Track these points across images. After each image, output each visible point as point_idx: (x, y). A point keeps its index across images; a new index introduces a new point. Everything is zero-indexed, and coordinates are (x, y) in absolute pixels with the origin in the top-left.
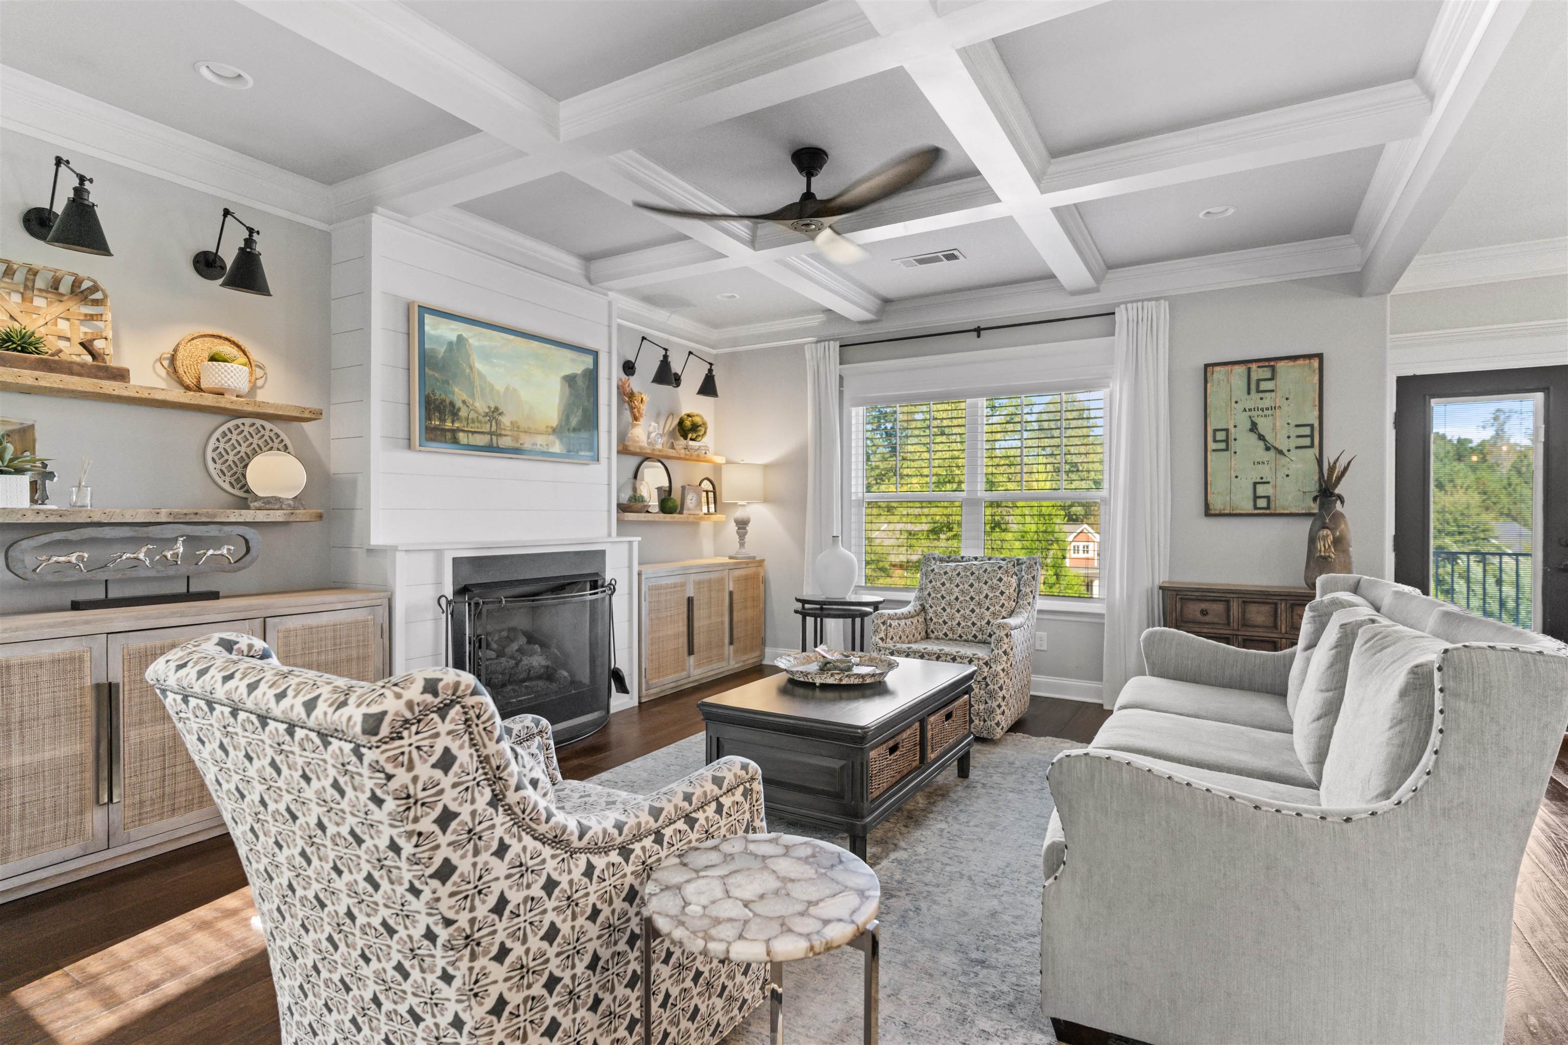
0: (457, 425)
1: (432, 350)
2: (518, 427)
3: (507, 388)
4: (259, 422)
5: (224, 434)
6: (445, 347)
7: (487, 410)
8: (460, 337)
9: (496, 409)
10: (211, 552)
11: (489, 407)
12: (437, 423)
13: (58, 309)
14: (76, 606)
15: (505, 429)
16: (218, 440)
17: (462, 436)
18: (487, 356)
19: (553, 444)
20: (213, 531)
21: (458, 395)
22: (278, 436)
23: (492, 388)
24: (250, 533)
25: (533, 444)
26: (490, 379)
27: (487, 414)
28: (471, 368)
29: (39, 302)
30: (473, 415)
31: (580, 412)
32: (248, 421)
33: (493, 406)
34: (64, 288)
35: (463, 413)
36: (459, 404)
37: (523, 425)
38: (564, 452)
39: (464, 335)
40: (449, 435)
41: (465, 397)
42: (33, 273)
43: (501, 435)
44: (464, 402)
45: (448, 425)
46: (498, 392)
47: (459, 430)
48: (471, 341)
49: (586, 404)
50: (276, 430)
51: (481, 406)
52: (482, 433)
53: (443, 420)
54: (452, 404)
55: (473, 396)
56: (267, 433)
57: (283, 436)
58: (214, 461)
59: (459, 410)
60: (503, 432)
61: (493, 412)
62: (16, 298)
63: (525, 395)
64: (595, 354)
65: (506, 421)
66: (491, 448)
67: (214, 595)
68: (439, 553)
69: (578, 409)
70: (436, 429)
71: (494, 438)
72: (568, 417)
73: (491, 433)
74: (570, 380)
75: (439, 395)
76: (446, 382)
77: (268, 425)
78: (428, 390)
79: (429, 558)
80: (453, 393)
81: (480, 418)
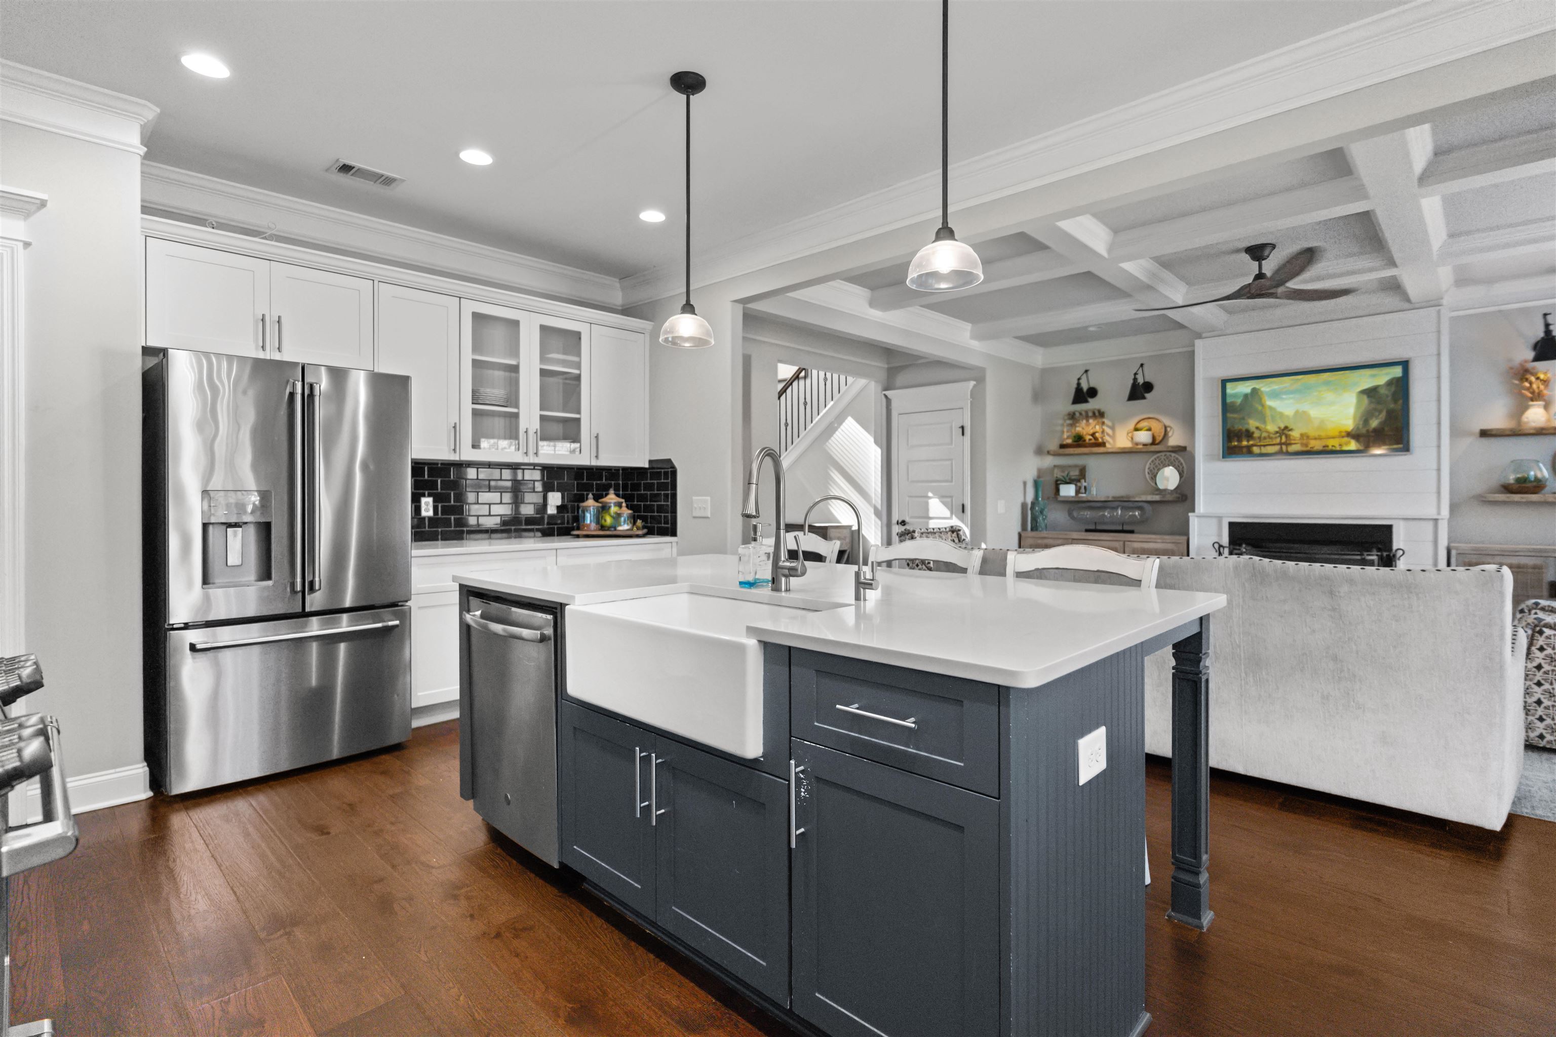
0: (1251, 443)
1: (1233, 403)
2: (1308, 437)
3: (1297, 412)
4: (1168, 454)
5: (1152, 461)
6: (1241, 398)
7: (1277, 430)
8: (1255, 391)
9: (1286, 428)
10: (1131, 513)
11: (1279, 428)
12: (1236, 443)
13: (1096, 422)
14: (1087, 531)
15: (1294, 440)
16: (1150, 464)
17: (1256, 450)
18: (1275, 395)
19: (1347, 444)
20: (1131, 505)
21: (1252, 424)
22: (1177, 459)
23: (1281, 414)
24: (1145, 505)
25: (1324, 447)
26: (1280, 409)
27: (1277, 432)
28: (1263, 406)
29: (1091, 421)
30: (1264, 434)
31: (1383, 415)
32: (1163, 454)
33: (1282, 426)
34: (1097, 414)
35: (1257, 434)
36: (1252, 429)
37: (1312, 433)
38: (1361, 448)
39: (1257, 387)
40: (1245, 450)
41: (1257, 424)
42: (1087, 412)
43: (1290, 444)
44: (1257, 428)
45: (1245, 443)
46: (1288, 417)
47: (1253, 445)
48: (1263, 389)
49: (1392, 406)
50: (1177, 456)
51: (1271, 427)
52: (1274, 445)
53: (1240, 441)
54: (1247, 431)
55: (1264, 422)
56: (1172, 459)
57: (1180, 459)
58: (1148, 473)
59: (1253, 433)
60: (1293, 442)
61: (1283, 430)
62: (1084, 421)
63: (1315, 413)
64: (1405, 365)
65: (1295, 434)
66: (1280, 452)
67: (1132, 532)
68: (1220, 518)
69: (1380, 412)
70: (1235, 447)
71: (1284, 447)
72: (1366, 422)
73: (1281, 444)
74: (1371, 393)
75: (1238, 427)
76: (1243, 419)
77: (1173, 455)
78: (1229, 426)
79: (1214, 522)
80: (1248, 424)
81: (1271, 435)
